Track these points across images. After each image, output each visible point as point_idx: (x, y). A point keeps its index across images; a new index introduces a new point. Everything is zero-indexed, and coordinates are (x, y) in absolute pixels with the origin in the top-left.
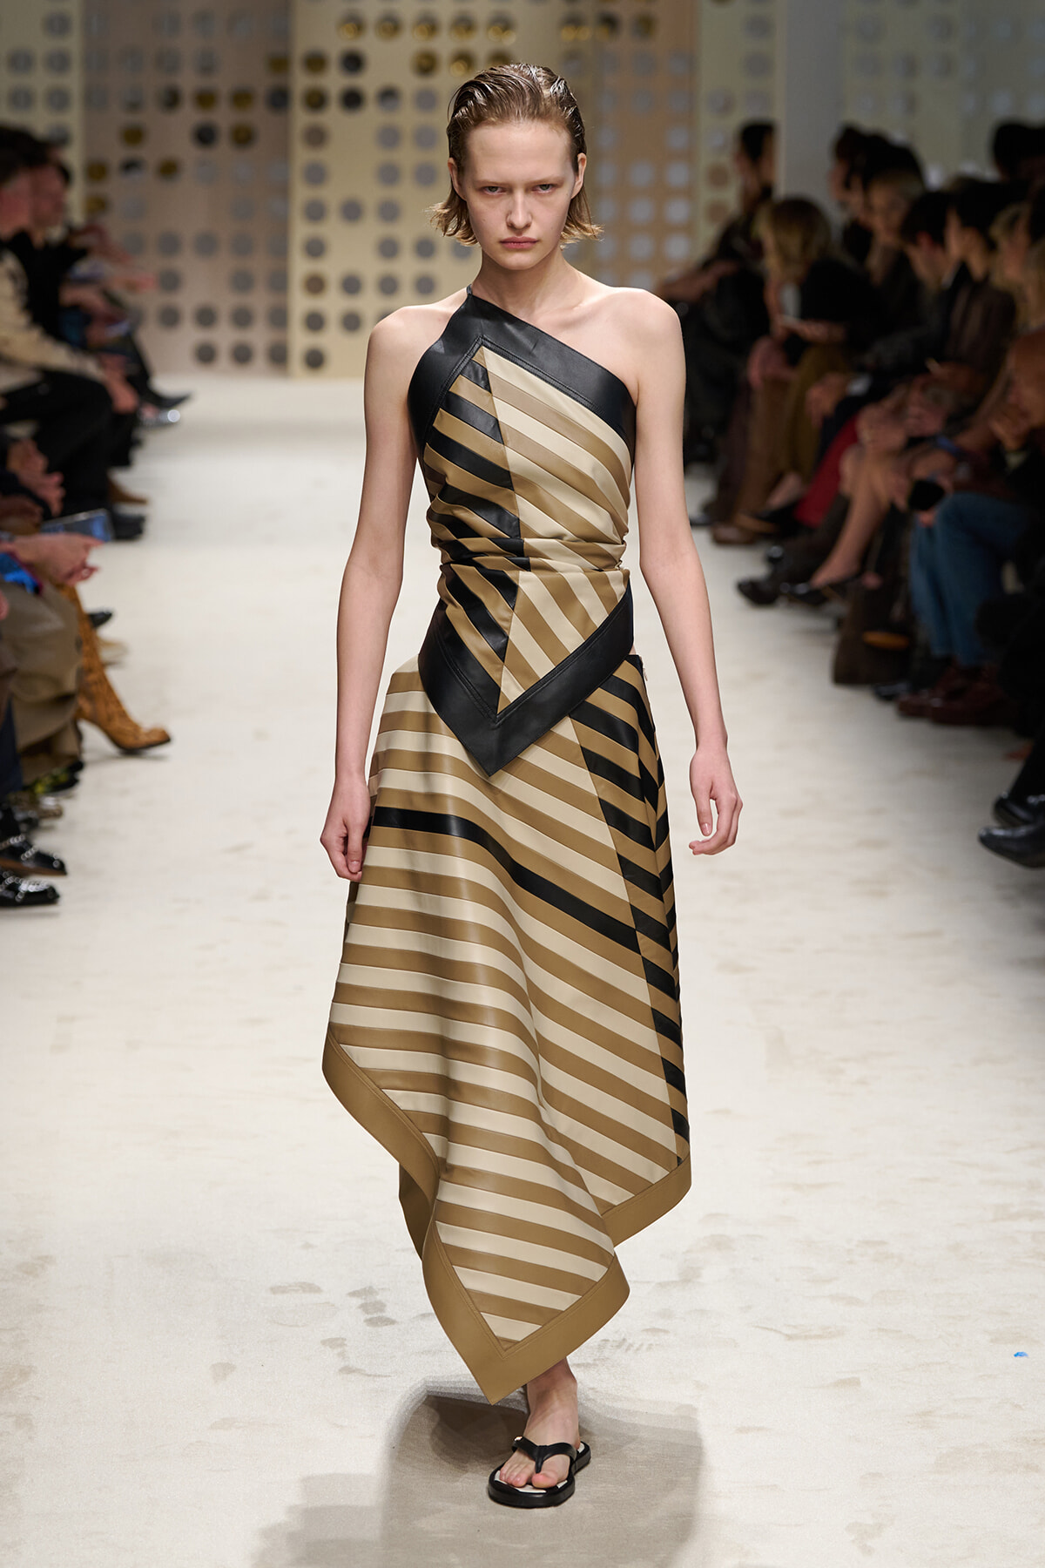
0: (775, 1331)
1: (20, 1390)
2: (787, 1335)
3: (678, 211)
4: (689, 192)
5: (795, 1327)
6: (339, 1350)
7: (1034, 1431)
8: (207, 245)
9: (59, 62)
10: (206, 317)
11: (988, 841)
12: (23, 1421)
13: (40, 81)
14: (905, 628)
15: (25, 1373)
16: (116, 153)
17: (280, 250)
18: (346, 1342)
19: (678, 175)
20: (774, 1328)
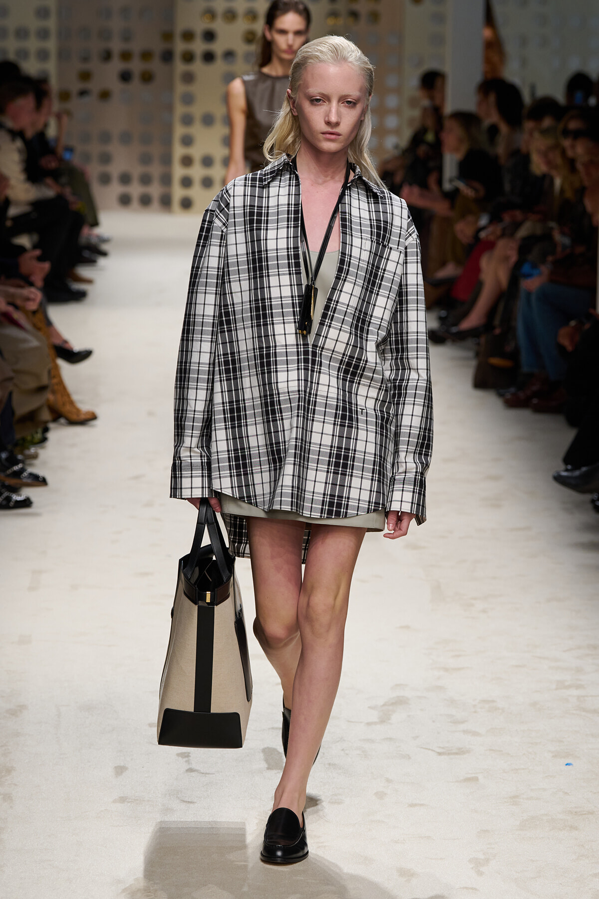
0: (432, 750)
1: (6, 780)
2: (438, 753)
3: (392, 122)
4: (398, 111)
5: (443, 748)
6: (186, 759)
7: (575, 807)
8: (126, 138)
9: (44, 34)
10: (125, 179)
11: (558, 479)
12: (7, 797)
13: (33, 44)
14: (514, 356)
15: (9, 770)
16: (75, 86)
17: (168, 142)
18: (190, 755)
19: (392, 101)
20: (431, 748)
